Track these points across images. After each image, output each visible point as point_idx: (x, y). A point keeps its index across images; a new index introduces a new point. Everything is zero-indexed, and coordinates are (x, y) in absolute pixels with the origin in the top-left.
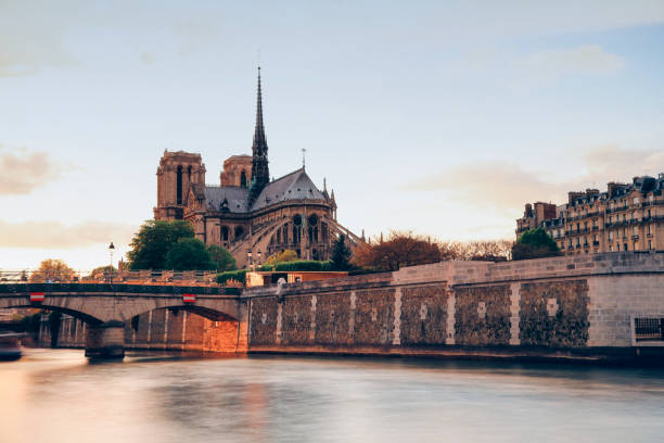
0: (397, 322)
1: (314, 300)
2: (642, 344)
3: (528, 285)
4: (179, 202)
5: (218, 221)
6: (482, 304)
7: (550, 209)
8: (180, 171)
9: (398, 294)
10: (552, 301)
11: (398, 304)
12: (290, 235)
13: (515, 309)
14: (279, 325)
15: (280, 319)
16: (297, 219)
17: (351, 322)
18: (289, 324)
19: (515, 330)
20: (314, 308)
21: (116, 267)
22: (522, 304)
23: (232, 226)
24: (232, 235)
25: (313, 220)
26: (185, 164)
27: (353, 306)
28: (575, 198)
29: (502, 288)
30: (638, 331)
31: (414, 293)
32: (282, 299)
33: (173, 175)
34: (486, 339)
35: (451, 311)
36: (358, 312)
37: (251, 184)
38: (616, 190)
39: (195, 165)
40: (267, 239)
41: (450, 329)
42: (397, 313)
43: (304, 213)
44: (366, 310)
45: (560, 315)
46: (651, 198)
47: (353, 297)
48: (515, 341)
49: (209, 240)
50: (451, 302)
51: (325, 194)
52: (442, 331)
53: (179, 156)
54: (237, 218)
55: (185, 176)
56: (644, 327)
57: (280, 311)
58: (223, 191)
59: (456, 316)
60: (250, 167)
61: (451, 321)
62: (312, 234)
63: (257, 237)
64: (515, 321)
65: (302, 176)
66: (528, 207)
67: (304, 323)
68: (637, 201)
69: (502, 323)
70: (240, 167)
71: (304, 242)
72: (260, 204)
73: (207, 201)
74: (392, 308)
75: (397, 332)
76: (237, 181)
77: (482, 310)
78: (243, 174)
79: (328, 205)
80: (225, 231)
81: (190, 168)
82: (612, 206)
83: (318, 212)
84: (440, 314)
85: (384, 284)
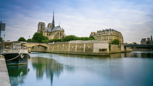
0: (69, 49)
1: (58, 45)
2: (100, 52)
3: (86, 44)
4: (41, 30)
5: (47, 33)
6: (80, 46)
7: (95, 33)
8: (41, 25)
9: (69, 45)
10: (89, 46)
11: (69, 46)
12: (57, 35)
13: (84, 47)
14: (53, 48)
15: (53, 47)
16: (58, 33)
17: (63, 48)
18: (54, 48)
19: (84, 50)
20: (58, 46)
21: (31, 39)
22: (85, 47)
23: (49, 34)
24: (49, 35)
25: (61, 33)
26: (42, 24)
27: (63, 46)
28: (98, 32)
29: (83, 44)
30: (99, 50)
31: (72, 45)
32: (54, 45)
33: (40, 26)
34: (80, 51)
35: (76, 47)
36: (64, 47)
37: (52, 27)
38: (103, 31)
39: (44, 24)
40: (54, 36)
41: (76, 50)
42: (69, 47)
43: (60, 32)
44: (65, 47)
45: (90, 48)
46: (108, 32)
47: (63, 45)
48: (84, 52)
49: (45, 36)
50: (76, 46)
51: (63, 29)
52: (75, 50)
53: (41, 23)
54: (49, 32)
55: (42, 26)
56: (100, 50)
57: (53, 46)
58: (48, 28)
59: (77, 48)
60: (52, 25)
61: (76, 49)
62: (60, 35)
63: (52, 35)
64: (84, 49)
65: (59, 27)
66: (92, 33)
67: (57, 48)
68: (106, 32)
69: (83, 49)
70: (50, 25)
71: (59, 36)
72: (53, 31)
73: (45, 30)
74: (68, 46)
75: (69, 50)
76: (50, 27)
77: (80, 47)
78: (51, 26)
79: (63, 31)
80: (48, 34)
81: (43, 25)
82: (103, 33)
83: (62, 32)
84: (75, 48)
85: (68, 43)
